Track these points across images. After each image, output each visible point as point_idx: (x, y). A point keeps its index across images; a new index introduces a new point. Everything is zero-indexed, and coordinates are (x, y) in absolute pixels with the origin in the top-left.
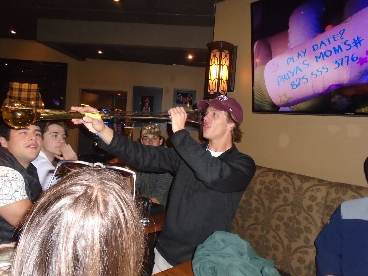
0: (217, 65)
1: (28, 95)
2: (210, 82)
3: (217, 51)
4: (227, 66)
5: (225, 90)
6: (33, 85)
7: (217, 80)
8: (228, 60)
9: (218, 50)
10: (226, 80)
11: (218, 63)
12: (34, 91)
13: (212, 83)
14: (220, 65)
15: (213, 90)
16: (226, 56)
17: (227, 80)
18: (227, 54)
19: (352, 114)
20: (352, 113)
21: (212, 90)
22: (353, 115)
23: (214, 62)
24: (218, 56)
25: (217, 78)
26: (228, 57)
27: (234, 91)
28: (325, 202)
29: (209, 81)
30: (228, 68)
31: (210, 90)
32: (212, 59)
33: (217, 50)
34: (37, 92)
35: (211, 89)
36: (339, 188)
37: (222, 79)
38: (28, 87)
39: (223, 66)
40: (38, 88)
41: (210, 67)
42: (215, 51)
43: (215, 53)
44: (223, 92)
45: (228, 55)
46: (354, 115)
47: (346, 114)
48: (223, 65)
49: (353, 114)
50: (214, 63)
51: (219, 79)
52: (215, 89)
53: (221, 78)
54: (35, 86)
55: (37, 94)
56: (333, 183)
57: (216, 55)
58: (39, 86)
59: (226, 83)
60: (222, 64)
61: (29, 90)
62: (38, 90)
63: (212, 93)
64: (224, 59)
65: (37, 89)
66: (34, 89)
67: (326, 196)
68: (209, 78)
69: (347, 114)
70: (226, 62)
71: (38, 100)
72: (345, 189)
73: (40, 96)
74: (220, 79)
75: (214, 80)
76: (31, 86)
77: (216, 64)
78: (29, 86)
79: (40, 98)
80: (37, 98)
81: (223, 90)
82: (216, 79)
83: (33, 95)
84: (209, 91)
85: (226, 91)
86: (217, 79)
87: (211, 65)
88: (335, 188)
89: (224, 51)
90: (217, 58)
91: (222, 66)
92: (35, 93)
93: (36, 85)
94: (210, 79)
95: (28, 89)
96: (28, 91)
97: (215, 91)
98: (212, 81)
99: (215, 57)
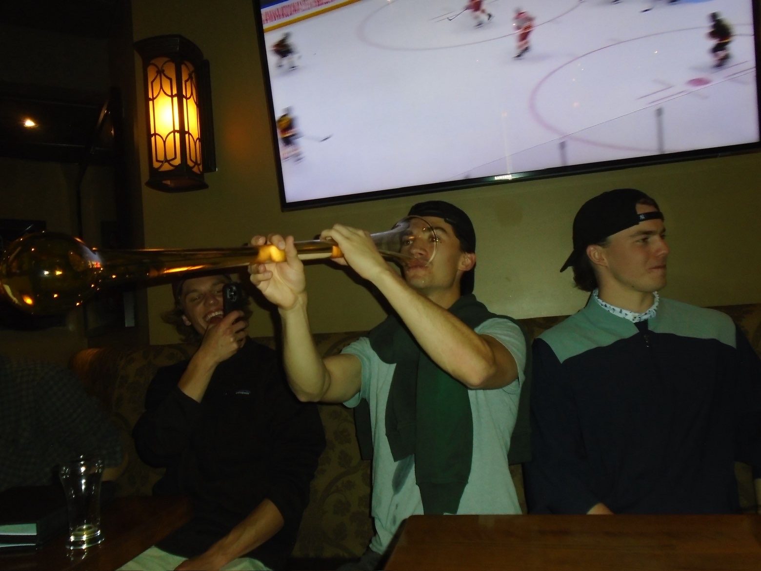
0: (172, 96)
2: (157, 142)
3: (166, 62)
5: (199, 162)
7: (177, 135)
9: (168, 59)
10: (198, 139)
11: (175, 92)
13: (164, 142)
14: (180, 96)
15: (168, 159)
16: (191, 76)
17: (200, 137)
18: (192, 73)
21: (167, 161)
23: (161, 87)
24: (171, 73)
25: (177, 129)
26: (195, 81)
27: (217, 170)
29: (153, 138)
30: (198, 108)
31: (157, 161)
32: (153, 82)
33: (166, 59)
35: (161, 158)
37: (188, 133)
39: (188, 100)
41: (151, 103)
42: (158, 61)
43: (159, 67)
44: (196, 166)
45: (194, 76)
50: (162, 92)
51: (183, 132)
52: (175, 158)
53: (186, 130)
57: (163, 71)
59: (199, 145)
60: (184, 93)
63: (166, 167)
64: (189, 85)
68: (152, 132)
70: (192, 93)
75: (169, 134)
77: (169, 93)
81: (195, 161)
82: (174, 131)
84: (157, 165)
86: (178, 131)
87: (151, 97)
89: (185, 62)
90: (170, 79)
91: (184, 100)
94: (156, 134)
97: (178, 162)
98: (162, 137)
99: (164, 78)
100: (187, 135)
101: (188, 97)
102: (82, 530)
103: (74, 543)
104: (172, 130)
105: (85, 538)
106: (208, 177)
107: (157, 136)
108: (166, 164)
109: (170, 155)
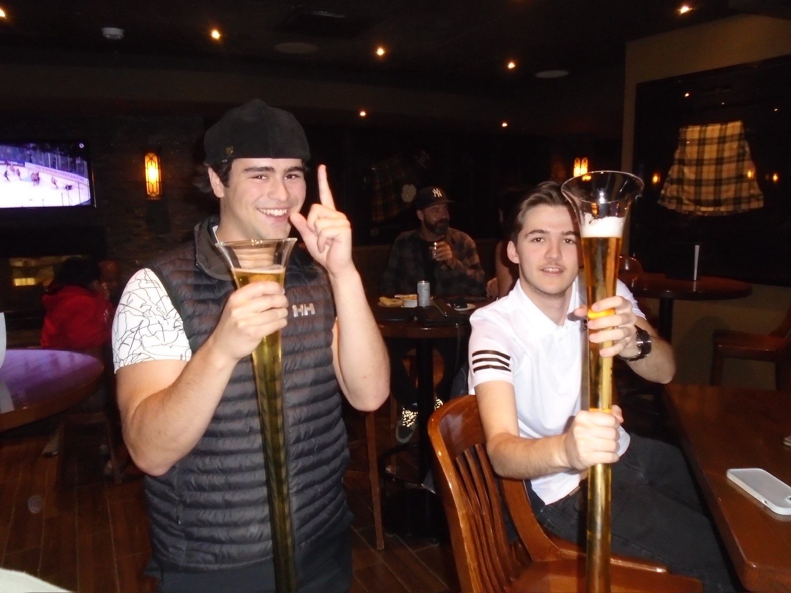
1: (718, 151)
6: (730, 125)
12: (732, 141)
34: (739, 140)
38: (718, 132)
40: (744, 132)
54: (734, 128)
55: (741, 147)
58: (744, 126)
61: (722, 140)
62: (745, 136)
65: (740, 135)
66: (732, 136)
71: (743, 160)
73: (747, 149)
76: (726, 129)
78: (721, 130)
79: (747, 156)
80: (739, 155)
83: (731, 149)
92: (735, 145)
93: (738, 124)
95: (719, 138)
96: (719, 143)
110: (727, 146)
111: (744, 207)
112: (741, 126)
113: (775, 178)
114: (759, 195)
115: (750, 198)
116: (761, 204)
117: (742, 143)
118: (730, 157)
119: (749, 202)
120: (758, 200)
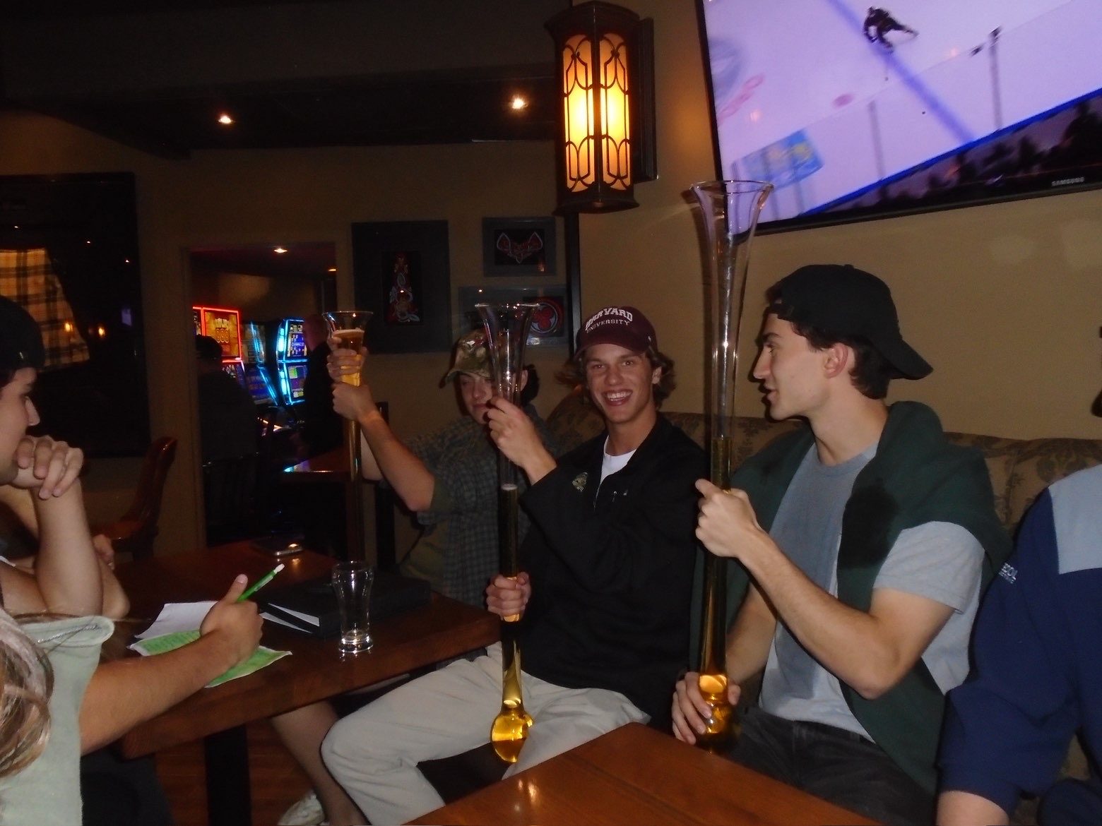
0: (587, 88)
1: (18, 287)
2: (571, 152)
3: (582, 41)
4: (624, 91)
5: (623, 173)
6: (31, 253)
7: (592, 142)
8: (625, 67)
9: (583, 37)
10: (625, 140)
11: (590, 83)
12: (36, 273)
13: (578, 153)
14: (596, 86)
15: (582, 176)
16: (615, 54)
17: (628, 138)
18: (618, 47)
19: (1077, 180)
20: (1075, 177)
21: (580, 179)
22: (1080, 183)
23: (576, 78)
24: (587, 57)
25: (592, 133)
26: (623, 58)
27: (658, 178)
28: (1006, 514)
29: (567, 148)
30: (627, 96)
31: (571, 179)
32: (567, 71)
34: (46, 273)
35: (574, 175)
36: (1053, 458)
37: (607, 136)
38: (15, 262)
39: (608, 90)
40: (50, 263)
41: (566, 99)
42: (574, 41)
43: (575, 50)
44: (618, 181)
45: (622, 51)
46: (1085, 185)
47: (1054, 183)
48: (606, 88)
49: (1082, 180)
50: (576, 84)
51: (598, 137)
52: (588, 174)
53: (604, 132)
54: (36, 257)
55: (47, 282)
56: (1029, 443)
57: (579, 54)
58: (50, 255)
59: (625, 150)
60: (602, 82)
61: (22, 272)
62: (51, 269)
63: (580, 187)
64: (610, 67)
65: (46, 266)
66: (36, 267)
67: (1008, 492)
68: (567, 140)
69: (1058, 183)
70: (616, 77)
71: (55, 300)
72: (1072, 459)
73: (59, 286)
74: (603, 137)
75: (582, 143)
76: (25, 258)
77: (584, 85)
78: (18, 259)
79: (60, 294)
80: (48, 293)
81: (616, 175)
82: (588, 137)
83: (36, 283)
84: (570, 184)
85: (626, 176)
86: (592, 137)
87: (565, 92)
88: (1037, 459)
89: (607, 36)
90: (585, 65)
91: (603, 91)
92: (41, 279)
93: (41, 252)
94: (570, 142)
95: (18, 269)
96: (18, 276)
97: (591, 179)
98: (575, 146)
99: (578, 63)
100: (604, 141)
101: (608, 84)
102: (352, 635)
103: (346, 647)
104: (586, 136)
105: (355, 642)
106: (641, 190)
107: (571, 145)
108: (579, 182)
109: (583, 172)
110: (30, 280)
111: (65, 360)
112: (45, 255)
113: (101, 332)
114: (82, 345)
115: (71, 349)
116: (87, 357)
117: (50, 277)
118: (37, 295)
119: (71, 354)
120: (82, 351)
